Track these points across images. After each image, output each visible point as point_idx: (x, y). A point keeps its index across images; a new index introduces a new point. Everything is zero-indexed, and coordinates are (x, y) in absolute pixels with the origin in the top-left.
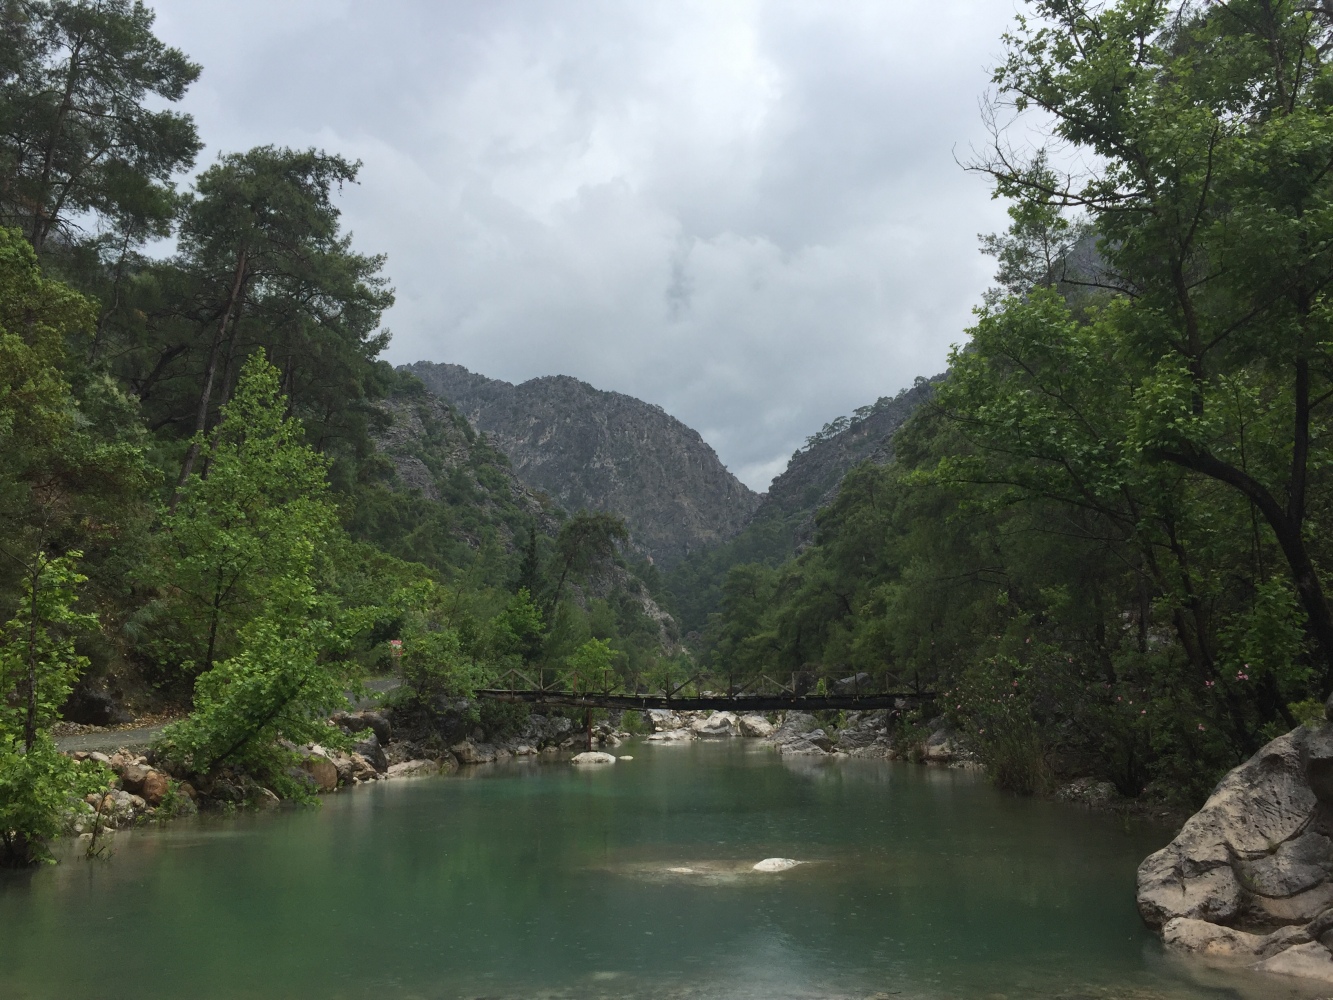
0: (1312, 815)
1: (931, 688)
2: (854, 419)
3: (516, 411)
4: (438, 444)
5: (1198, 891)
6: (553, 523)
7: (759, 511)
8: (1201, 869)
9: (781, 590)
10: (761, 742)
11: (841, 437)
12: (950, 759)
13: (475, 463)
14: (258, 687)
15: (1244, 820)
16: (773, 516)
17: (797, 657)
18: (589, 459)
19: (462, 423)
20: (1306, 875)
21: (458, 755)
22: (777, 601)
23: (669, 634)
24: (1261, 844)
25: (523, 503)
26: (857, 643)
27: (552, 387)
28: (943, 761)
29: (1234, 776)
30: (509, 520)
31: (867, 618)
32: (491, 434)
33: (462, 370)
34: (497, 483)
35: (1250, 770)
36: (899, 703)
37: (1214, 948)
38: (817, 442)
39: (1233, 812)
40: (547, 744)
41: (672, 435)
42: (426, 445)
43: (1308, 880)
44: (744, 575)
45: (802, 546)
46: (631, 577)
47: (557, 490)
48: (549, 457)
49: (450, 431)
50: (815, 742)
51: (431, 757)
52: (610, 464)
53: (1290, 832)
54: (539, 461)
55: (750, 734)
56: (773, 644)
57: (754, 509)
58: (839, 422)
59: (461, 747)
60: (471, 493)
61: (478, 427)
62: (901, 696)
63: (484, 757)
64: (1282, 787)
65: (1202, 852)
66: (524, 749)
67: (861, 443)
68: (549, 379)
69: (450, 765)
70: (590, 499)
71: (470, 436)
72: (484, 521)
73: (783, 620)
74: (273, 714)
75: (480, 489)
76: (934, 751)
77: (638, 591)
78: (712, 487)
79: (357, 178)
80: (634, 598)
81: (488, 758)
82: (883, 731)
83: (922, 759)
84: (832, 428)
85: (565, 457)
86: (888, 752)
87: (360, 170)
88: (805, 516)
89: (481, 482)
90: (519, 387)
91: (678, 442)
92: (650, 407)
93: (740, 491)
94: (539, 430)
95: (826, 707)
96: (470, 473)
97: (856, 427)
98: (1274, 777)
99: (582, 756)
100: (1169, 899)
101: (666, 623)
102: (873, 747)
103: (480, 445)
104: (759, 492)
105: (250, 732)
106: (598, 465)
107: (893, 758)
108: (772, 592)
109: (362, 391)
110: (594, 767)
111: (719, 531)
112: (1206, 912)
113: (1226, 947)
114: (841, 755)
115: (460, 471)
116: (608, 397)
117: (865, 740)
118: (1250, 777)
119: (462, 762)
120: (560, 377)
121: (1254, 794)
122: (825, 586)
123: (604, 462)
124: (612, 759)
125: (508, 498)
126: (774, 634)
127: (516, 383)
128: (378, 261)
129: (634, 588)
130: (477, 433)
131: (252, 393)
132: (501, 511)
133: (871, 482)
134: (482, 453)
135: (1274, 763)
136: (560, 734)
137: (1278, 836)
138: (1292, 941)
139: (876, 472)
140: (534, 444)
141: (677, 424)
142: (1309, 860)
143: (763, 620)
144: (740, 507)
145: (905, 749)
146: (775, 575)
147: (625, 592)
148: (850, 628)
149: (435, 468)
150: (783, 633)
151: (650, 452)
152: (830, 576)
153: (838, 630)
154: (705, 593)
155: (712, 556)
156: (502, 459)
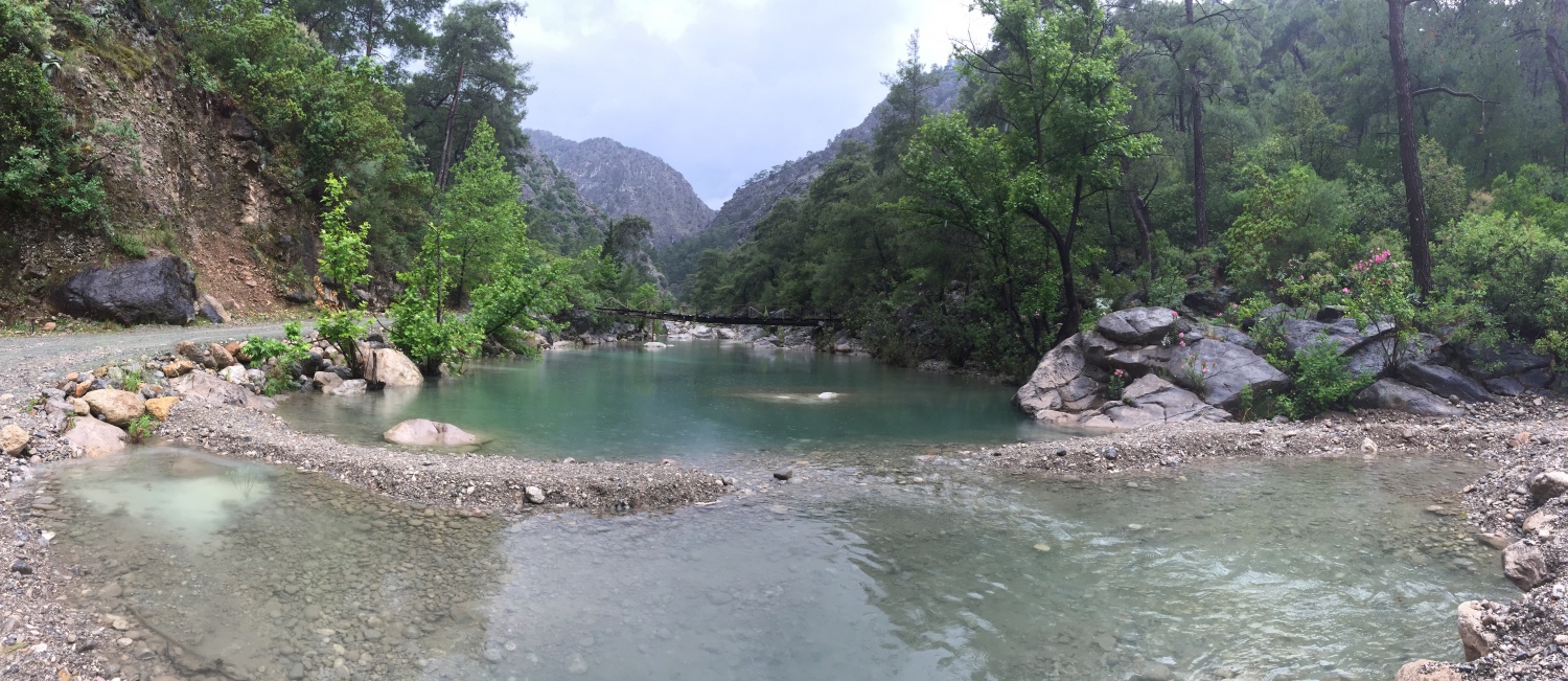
0: (1083, 370)
1: (840, 316)
2: (771, 172)
3: (578, 158)
4: (538, 175)
5: (1048, 399)
6: (600, 221)
7: (715, 220)
8: (1044, 391)
9: (732, 263)
10: (731, 342)
11: (764, 181)
12: (850, 351)
13: (558, 187)
14: (511, 298)
15: (1056, 372)
16: (723, 224)
17: (744, 298)
18: (618, 186)
19: (550, 164)
20: (1081, 393)
21: (583, 339)
22: (731, 269)
23: (662, 284)
24: (1064, 381)
25: (584, 209)
26: (782, 293)
27: (599, 144)
28: (845, 352)
29: (1050, 354)
30: (576, 219)
31: (788, 280)
32: (566, 171)
33: (550, 134)
34: (570, 198)
35: (1057, 352)
36: (821, 323)
37: (1060, 420)
38: (750, 183)
39: (1051, 368)
40: (622, 337)
41: (667, 175)
42: (531, 176)
43: (1083, 395)
44: (711, 254)
45: (740, 241)
46: (642, 252)
47: (600, 203)
48: (596, 184)
49: (545, 169)
50: (772, 342)
51: (571, 340)
52: (631, 190)
53: (1074, 376)
54: (590, 187)
55: (722, 337)
56: (731, 292)
57: (712, 219)
58: (762, 173)
59: (584, 336)
60: (556, 204)
61: (560, 166)
62: (822, 320)
63: (595, 341)
64: (1069, 358)
65: (1044, 384)
66: (611, 339)
67: (775, 186)
68: (597, 139)
69: (580, 344)
70: (618, 209)
71: (555, 172)
72: (563, 219)
73: (737, 279)
74: (518, 312)
75: (560, 201)
76: (840, 347)
77: (646, 261)
78: (689, 206)
79: (525, 14)
80: (643, 264)
81: (597, 342)
82: (809, 337)
83: (833, 351)
84: (759, 176)
85: (605, 184)
86: (813, 348)
87: (527, 9)
88: (741, 224)
89: (561, 197)
90: (580, 144)
91: (671, 179)
92: (655, 158)
93: (704, 209)
94: (591, 169)
95: (769, 324)
96: (555, 193)
97: (772, 177)
98: (1066, 355)
99: (648, 344)
100: (1035, 403)
101: (661, 278)
102: (803, 345)
103: (561, 177)
104: (715, 209)
105: (507, 321)
106: (624, 190)
107: (816, 351)
108: (728, 265)
109: (513, 144)
110: (655, 350)
111: (691, 230)
112: (1052, 407)
113: (1065, 419)
114: (787, 348)
115: (550, 191)
116: (630, 150)
117: (799, 342)
118: (1057, 355)
119: (585, 344)
120: (603, 138)
121: (1059, 361)
122: (763, 262)
123: (627, 188)
124: (665, 346)
125: (576, 207)
126: (732, 286)
127: (579, 141)
128: (528, 65)
129: (644, 259)
130: (559, 169)
131: (481, 142)
132: (572, 214)
133: (790, 207)
134: (562, 183)
135: (1067, 348)
136: (629, 332)
137: (1069, 378)
138: (1093, 415)
139: (793, 202)
140: (587, 177)
141: (670, 168)
142: (1083, 387)
143: (722, 279)
144: (703, 217)
145: (822, 346)
146: (728, 255)
147: (639, 261)
148: (775, 285)
149: (536, 189)
150: (737, 287)
151: (654, 184)
152: (765, 257)
153: (768, 286)
154: (682, 263)
155: (687, 243)
156: (572, 185)
